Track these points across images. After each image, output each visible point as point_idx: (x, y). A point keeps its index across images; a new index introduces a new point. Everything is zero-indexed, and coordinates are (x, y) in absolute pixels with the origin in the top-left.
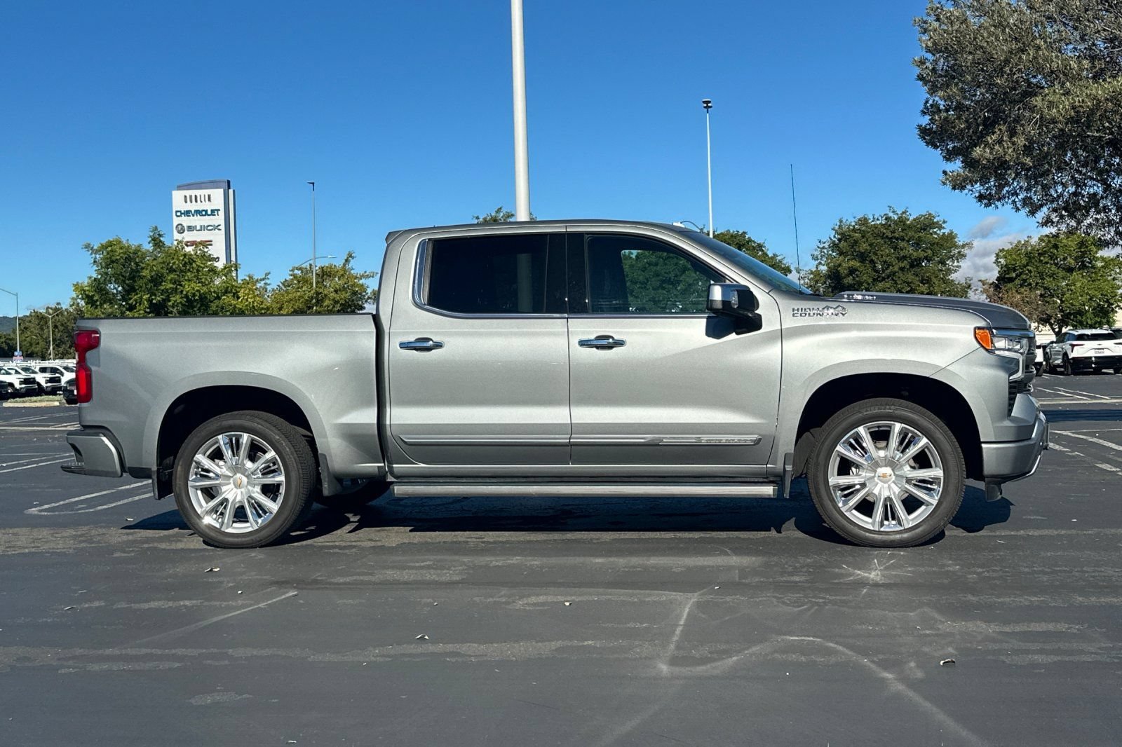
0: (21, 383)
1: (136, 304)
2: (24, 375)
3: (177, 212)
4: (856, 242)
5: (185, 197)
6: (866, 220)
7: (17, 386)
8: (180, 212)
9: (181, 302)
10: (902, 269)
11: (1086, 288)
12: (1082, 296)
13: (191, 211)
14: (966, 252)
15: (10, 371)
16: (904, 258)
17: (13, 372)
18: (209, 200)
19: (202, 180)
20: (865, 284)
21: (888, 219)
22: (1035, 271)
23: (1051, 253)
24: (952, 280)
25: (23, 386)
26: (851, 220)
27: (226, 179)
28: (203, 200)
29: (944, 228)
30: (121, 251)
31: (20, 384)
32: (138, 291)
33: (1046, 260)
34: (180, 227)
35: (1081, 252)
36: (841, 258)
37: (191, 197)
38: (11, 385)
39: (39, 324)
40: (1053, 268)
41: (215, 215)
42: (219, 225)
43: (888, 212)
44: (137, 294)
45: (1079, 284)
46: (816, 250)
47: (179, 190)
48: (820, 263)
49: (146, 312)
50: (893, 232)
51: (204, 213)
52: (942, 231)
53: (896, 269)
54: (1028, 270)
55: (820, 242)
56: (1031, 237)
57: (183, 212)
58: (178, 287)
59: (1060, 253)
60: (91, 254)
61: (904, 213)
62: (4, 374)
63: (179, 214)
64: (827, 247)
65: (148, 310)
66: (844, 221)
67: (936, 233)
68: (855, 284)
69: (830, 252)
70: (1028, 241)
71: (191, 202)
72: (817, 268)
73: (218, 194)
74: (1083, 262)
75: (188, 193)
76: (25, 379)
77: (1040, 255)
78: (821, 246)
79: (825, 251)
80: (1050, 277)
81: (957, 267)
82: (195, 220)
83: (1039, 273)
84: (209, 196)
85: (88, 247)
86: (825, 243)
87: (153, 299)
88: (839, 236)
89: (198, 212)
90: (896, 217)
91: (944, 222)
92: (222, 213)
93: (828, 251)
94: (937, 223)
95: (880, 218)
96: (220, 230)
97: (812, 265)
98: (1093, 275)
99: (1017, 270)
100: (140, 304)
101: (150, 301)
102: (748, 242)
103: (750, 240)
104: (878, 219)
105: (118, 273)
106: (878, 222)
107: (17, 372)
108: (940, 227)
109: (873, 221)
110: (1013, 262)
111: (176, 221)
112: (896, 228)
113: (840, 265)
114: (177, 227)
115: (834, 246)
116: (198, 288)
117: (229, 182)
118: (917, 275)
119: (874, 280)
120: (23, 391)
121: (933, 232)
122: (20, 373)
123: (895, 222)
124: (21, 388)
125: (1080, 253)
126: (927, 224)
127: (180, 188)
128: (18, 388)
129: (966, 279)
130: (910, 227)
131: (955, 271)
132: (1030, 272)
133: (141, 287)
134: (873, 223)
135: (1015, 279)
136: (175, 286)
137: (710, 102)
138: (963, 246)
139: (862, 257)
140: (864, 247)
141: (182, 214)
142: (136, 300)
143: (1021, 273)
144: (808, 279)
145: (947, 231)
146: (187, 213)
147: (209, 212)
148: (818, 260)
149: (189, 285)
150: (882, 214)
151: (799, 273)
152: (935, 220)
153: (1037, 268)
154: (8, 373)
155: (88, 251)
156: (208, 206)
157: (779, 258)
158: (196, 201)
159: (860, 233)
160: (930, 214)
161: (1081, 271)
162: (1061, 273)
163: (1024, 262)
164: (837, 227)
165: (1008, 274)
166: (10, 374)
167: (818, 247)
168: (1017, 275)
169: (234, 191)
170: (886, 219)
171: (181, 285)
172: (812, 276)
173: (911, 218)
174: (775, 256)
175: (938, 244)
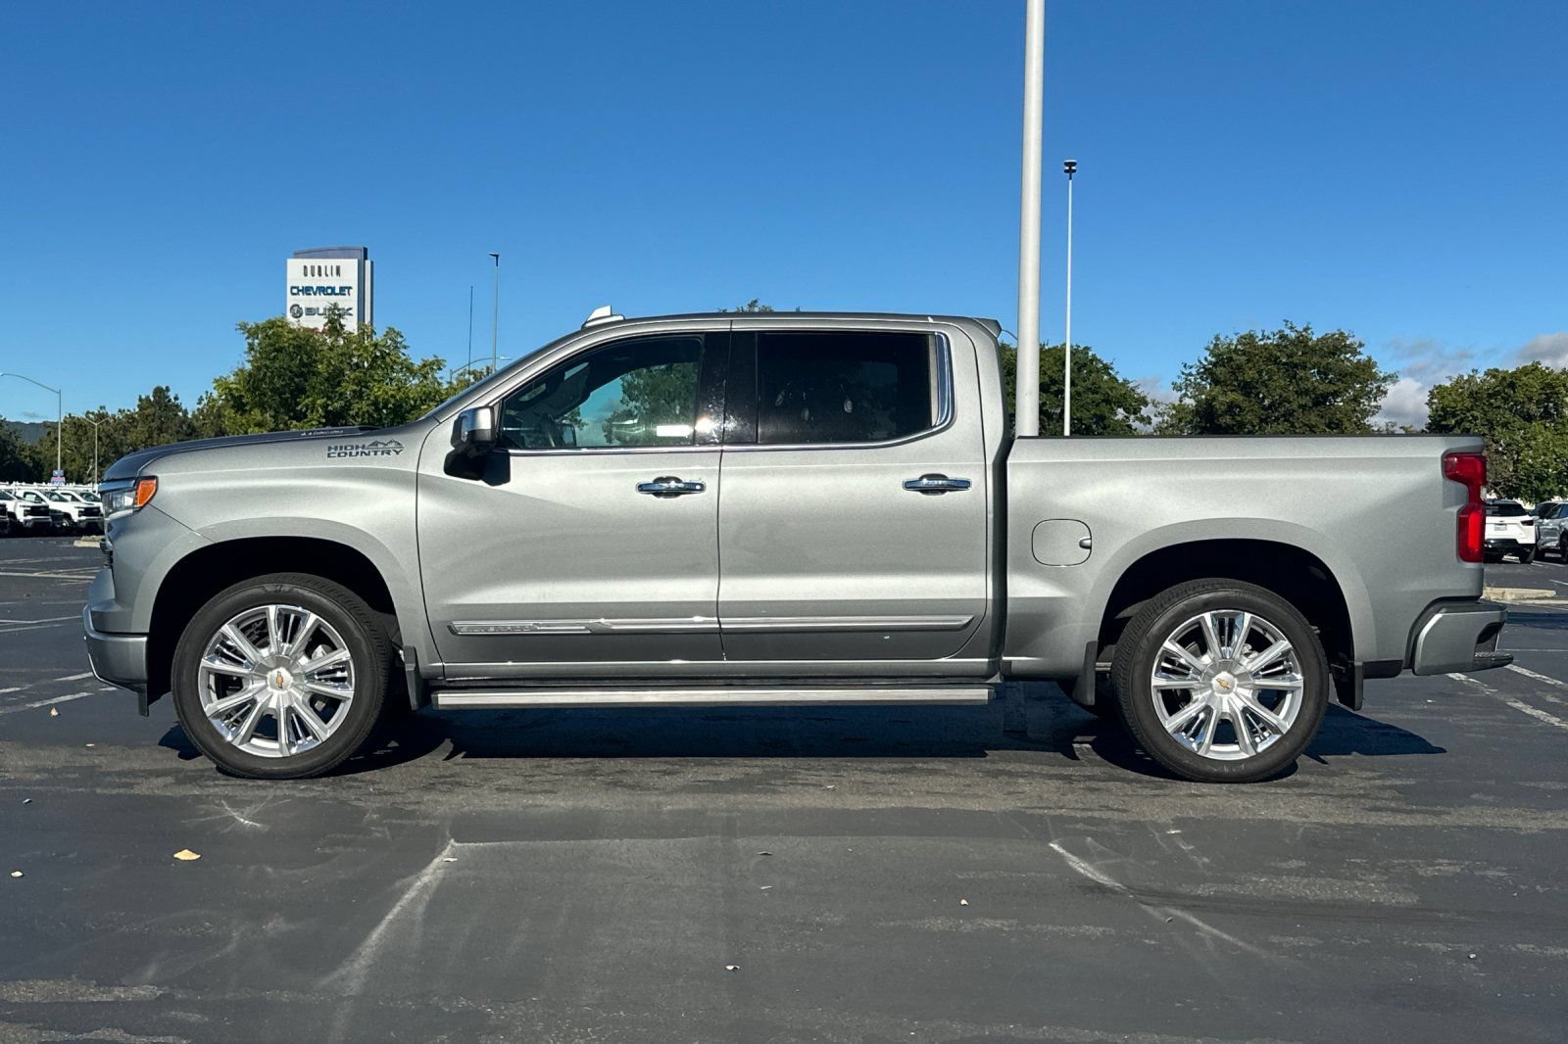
0: (81, 514)
1: (306, 411)
2: (84, 503)
3: (293, 288)
4: (1239, 367)
5: (305, 267)
6: (1251, 337)
7: (75, 518)
8: (297, 288)
9: (368, 411)
10: (1303, 407)
11: (1551, 444)
12: (1545, 455)
13: (312, 288)
14: (1388, 387)
15: (64, 497)
16: (1306, 392)
17: (69, 498)
18: (338, 273)
19: (329, 246)
20: (1248, 426)
21: (1283, 337)
22: (1482, 418)
23: (1506, 394)
24: (1369, 426)
25: (83, 518)
26: (1231, 337)
27: (361, 247)
28: (329, 273)
29: (1360, 353)
30: (291, 336)
31: (80, 516)
32: (308, 393)
33: (1498, 403)
34: (296, 308)
35: (1546, 394)
36: (1218, 389)
37: (313, 268)
38: (67, 516)
39: (76, 434)
40: (1508, 415)
41: (344, 294)
42: (350, 309)
43: (1283, 328)
44: (308, 397)
45: (1540, 439)
46: (1179, 377)
47: (298, 258)
48: (1185, 395)
49: (320, 423)
50: (1290, 356)
51: (329, 291)
52: (1358, 357)
53: (1295, 407)
54: (1472, 416)
55: (1185, 366)
56: (1477, 371)
57: (301, 288)
58: (364, 389)
59: (1518, 394)
60: (248, 338)
61: (1306, 330)
62: (56, 500)
63: (295, 291)
64: (1194, 373)
65: (324, 420)
66: (1222, 338)
67: (1348, 359)
68: (1233, 425)
69: (1199, 380)
70: (1473, 376)
71: (313, 275)
72: (1181, 401)
73: (350, 267)
74: (1546, 407)
75: (309, 262)
76: (86, 509)
77: (1490, 396)
78: (1187, 372)
79: (1192, 378)
80: (1503, 427)
81: (1376, 407)
82: (317, 300)
83: (1487, 420)
84: (338, 269)
85: (243, 327)
86: (1191, 367)
87: (328, 405)
88: (1214, 360)
89: (322, 290)
90: (1293, 335)
91: (1361, 345)
92: (354, 292)
93: (1195, 379)
94: (1349, 346)
95: (1272, 336)
96: (351, 315)
97: (1175, 397)
98: (1560, 427)
99: (1458, 415)
100: (312, 412)
101: (325, 406)
102: (1092, 361)
103: (1094, 358)
104: (1269, 338)
105: (285, 366)
106: (1269, 342)
107: (74, 499)
108: (1355, 353)
109: (1261, 340)
110: (1453, 404)
111: (291, 300)
112: (1295, 350)
113: (1214, 399)
114: (292, 308)
115: (1208, 372)
116: (392, 392)
117: (365, 250)
118: (1322, 417)
119: (1261, 420)
120: (83, 525)
121: (1345, 358)
122: (78, 500)
123: (1292, 342)
124: (80, 521)
125: (1544, 396)
126: (1336, 346)
127: (297, 255)
128: (76, 521)
129: (1387, 425)
130: (1313, 350)
131: (1374, 414)
132: (1476, 418)
133: (314, 388)
134: (1262, 343)
135: (1454, 427)
136: (358, 389)
137: (1074, 164)
138: (1385, 379)
139: (1247, 388)
140: (1250, 374)
141: (299, 291)
142: (307, 406)
143: (1462, 420)
144: (1168, 415)
145: (1363, 357)
146: (307, 290)
147: (337, 291)
148: (1181, 390)
149: (380, 388)
150: (1276, 331)
151: (1156, 407)
152: (1348, 342)
153: (1485, 413)
154: (62, 500)
155: (244, 333)
156: (336, 282)
157: (1131, 385)
158: (320, 275)
159: (1244, 354)
160: (1341, 334)
161: (1544, 421)
162: (1518, 422)
163: (1468, 404)
164: (1212, 346)
165: (1445, 420)
166: (65, 501)
167: (1183, 373)
168: (1456, 422)
169: (372, 263)
170: (1280, 337)
171: (367, 387)
172: (1174, 412)
173: (1315, 339)
174: (1126, 382)
175: (1351, 374)
